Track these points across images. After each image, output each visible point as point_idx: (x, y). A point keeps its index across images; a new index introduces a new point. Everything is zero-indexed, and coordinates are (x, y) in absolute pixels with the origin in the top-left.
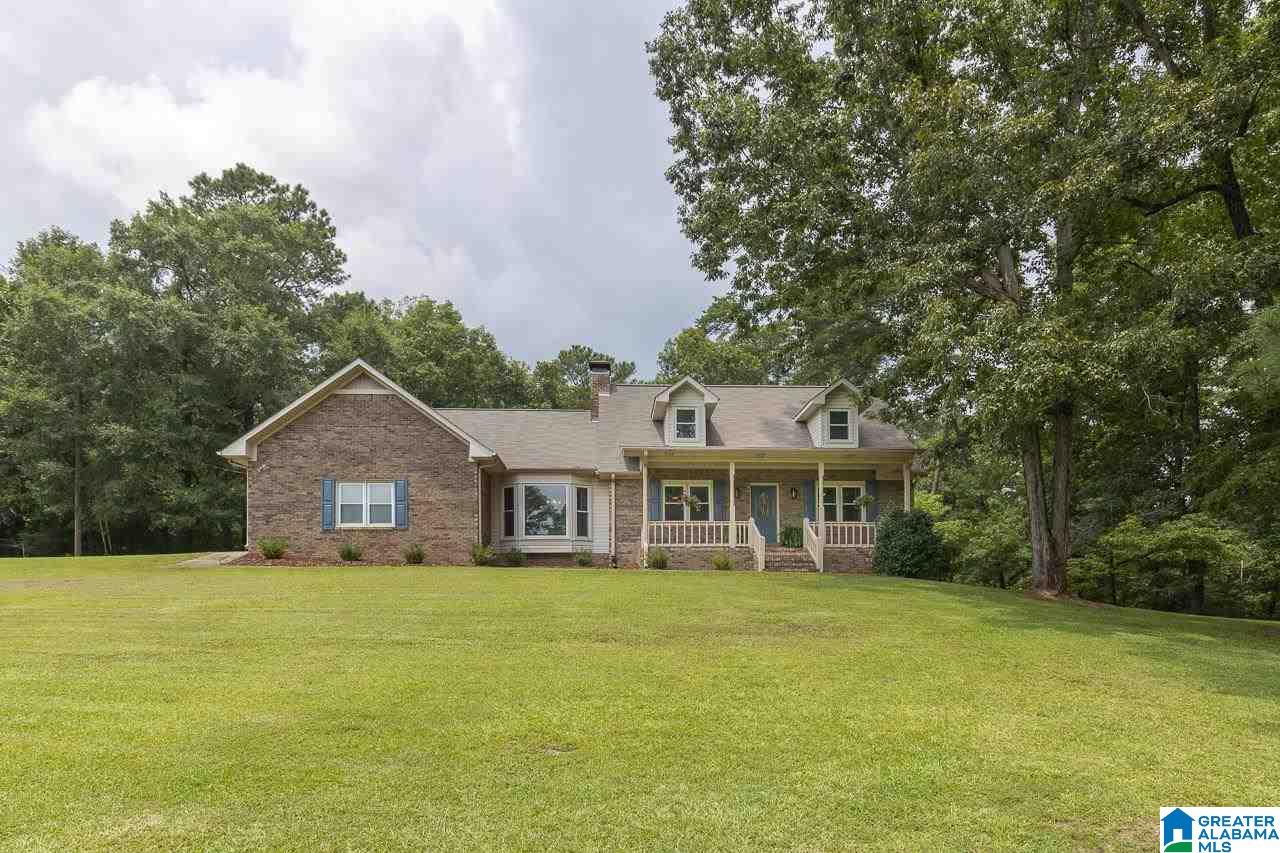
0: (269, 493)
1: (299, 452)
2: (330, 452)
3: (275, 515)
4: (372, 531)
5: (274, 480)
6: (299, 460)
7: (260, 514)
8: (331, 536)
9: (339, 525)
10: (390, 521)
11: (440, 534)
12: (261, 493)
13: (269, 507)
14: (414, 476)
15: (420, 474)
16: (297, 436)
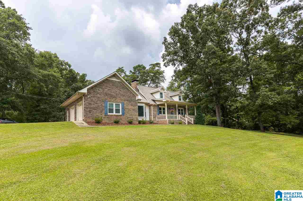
0: (90, 104)
1: (98, 93)
2: (106, 94)
3: (92, 110)
4: (116, 115)
5: (92, 100)
6: (98, 95)
7: (88, 110)
8: (107, 116)
9: (109, 114)
10: (119, 113)
11: (131, 116)
12: (88, 104)
13: (91, 108)
14: (125, 102)
15: (126, 102)
16: (98, 89)
